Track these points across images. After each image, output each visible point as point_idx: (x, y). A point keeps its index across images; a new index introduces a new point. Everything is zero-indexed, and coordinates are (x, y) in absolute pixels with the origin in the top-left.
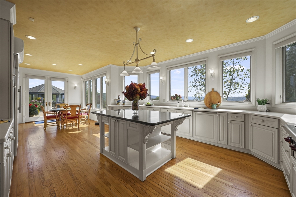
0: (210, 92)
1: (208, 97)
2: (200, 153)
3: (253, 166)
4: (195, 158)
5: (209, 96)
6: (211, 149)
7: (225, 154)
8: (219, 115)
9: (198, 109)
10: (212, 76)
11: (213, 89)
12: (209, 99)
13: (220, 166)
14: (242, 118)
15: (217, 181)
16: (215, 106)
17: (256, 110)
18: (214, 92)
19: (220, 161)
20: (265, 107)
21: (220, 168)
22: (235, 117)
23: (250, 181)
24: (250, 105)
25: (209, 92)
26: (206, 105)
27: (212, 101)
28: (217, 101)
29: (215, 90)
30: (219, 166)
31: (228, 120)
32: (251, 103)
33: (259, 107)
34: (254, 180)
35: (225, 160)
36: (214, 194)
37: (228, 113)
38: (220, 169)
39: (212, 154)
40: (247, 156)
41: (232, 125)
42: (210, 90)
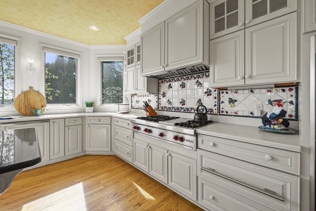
0: (27, 92)
1: (23, 98)
2: (35, 186)
3: (97, 163)
4: (37, 196)
5: (25, 97)
6: (46, 172)
7: (68, 167)
8: (54, 122)
9: (11, 119)
10: (31, 68)
11: (31, 88)
12: (25, 102)
13: (78, 181)
14: (79, 121)
15: (91, 195)
16: (39, 112)
17: (85, 112)
18: (33, 92)
19: (70, 176)
20: (91, 109)
21: (79, 182)
22: (73, 121)
23: (108, 174)
24: (78, 107)
25: (24, 91)
26: (19, 111)
27: (30, 104)
28: (40, 104)
29: (36, 88)
30: (76, 182)
31: (65, 126)
32: (79, 106)
33: (88, 109)
34: (108, 171)
35: (74, 172)
36: (102, 207)
37: (65, 118)
38: (81, 183)
39: (55, 176)
40: (85, 157)
41: (70, 131)
42: (26, 89)
